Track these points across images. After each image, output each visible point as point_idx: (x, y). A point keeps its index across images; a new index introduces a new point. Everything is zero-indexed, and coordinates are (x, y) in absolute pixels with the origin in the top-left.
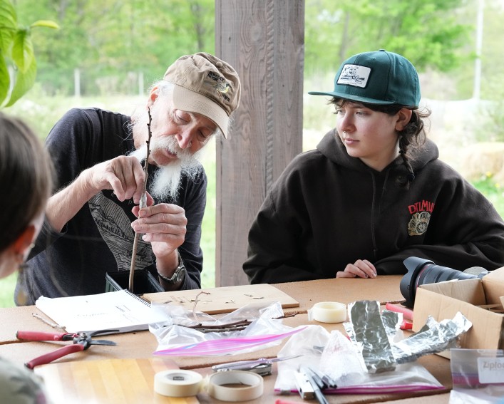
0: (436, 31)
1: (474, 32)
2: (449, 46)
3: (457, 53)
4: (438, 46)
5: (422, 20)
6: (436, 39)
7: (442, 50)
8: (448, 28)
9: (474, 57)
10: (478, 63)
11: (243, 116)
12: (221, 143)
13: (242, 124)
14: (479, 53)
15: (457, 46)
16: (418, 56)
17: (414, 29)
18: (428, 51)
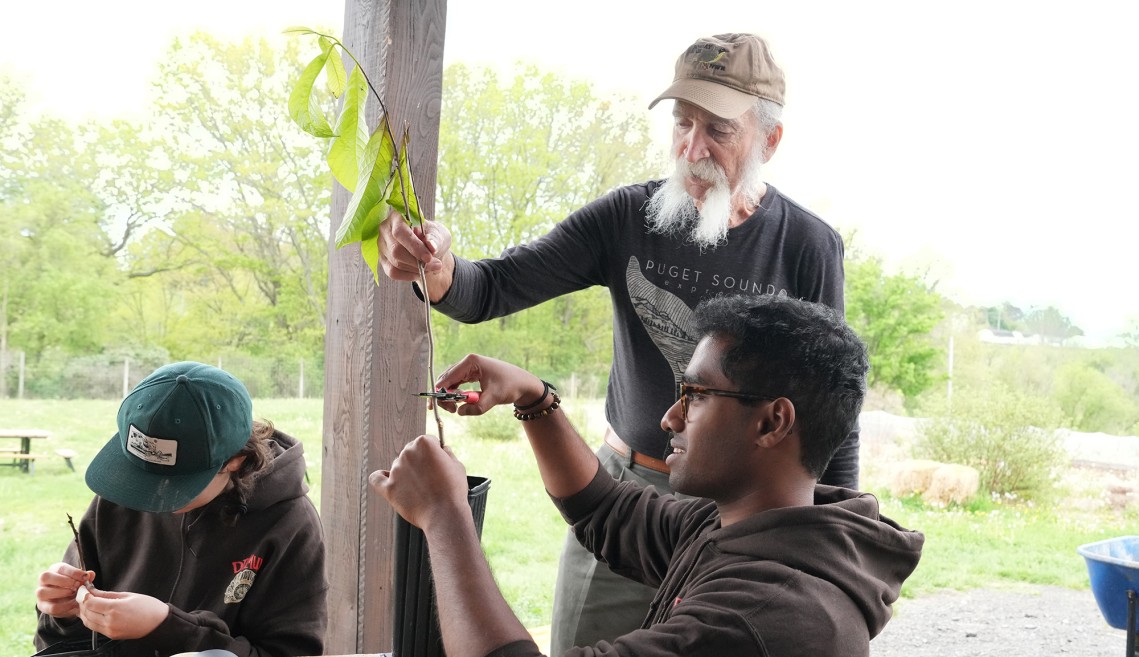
0: (912, 352)
1: (947, 356)
2: (924, 368)
3: (930, 374)
4: (912, 365)
5: (897, 342)
6: (911, 360)
7: (915, 370)
8: (921, 351)
9: (947, 378)
10: (950, 382)
11: (344, 416)
12: (326, 449)
13: (343, 426)
14: (950, 375)
15: (931, 368)
16: (894, 374)
17: (888, 351)
18: (903, 370)
